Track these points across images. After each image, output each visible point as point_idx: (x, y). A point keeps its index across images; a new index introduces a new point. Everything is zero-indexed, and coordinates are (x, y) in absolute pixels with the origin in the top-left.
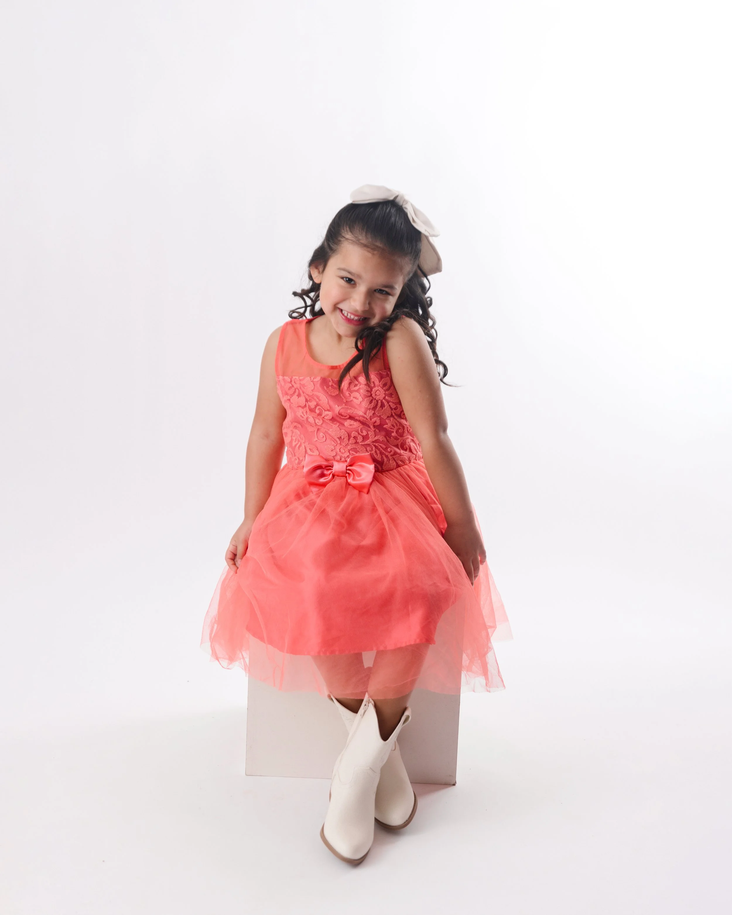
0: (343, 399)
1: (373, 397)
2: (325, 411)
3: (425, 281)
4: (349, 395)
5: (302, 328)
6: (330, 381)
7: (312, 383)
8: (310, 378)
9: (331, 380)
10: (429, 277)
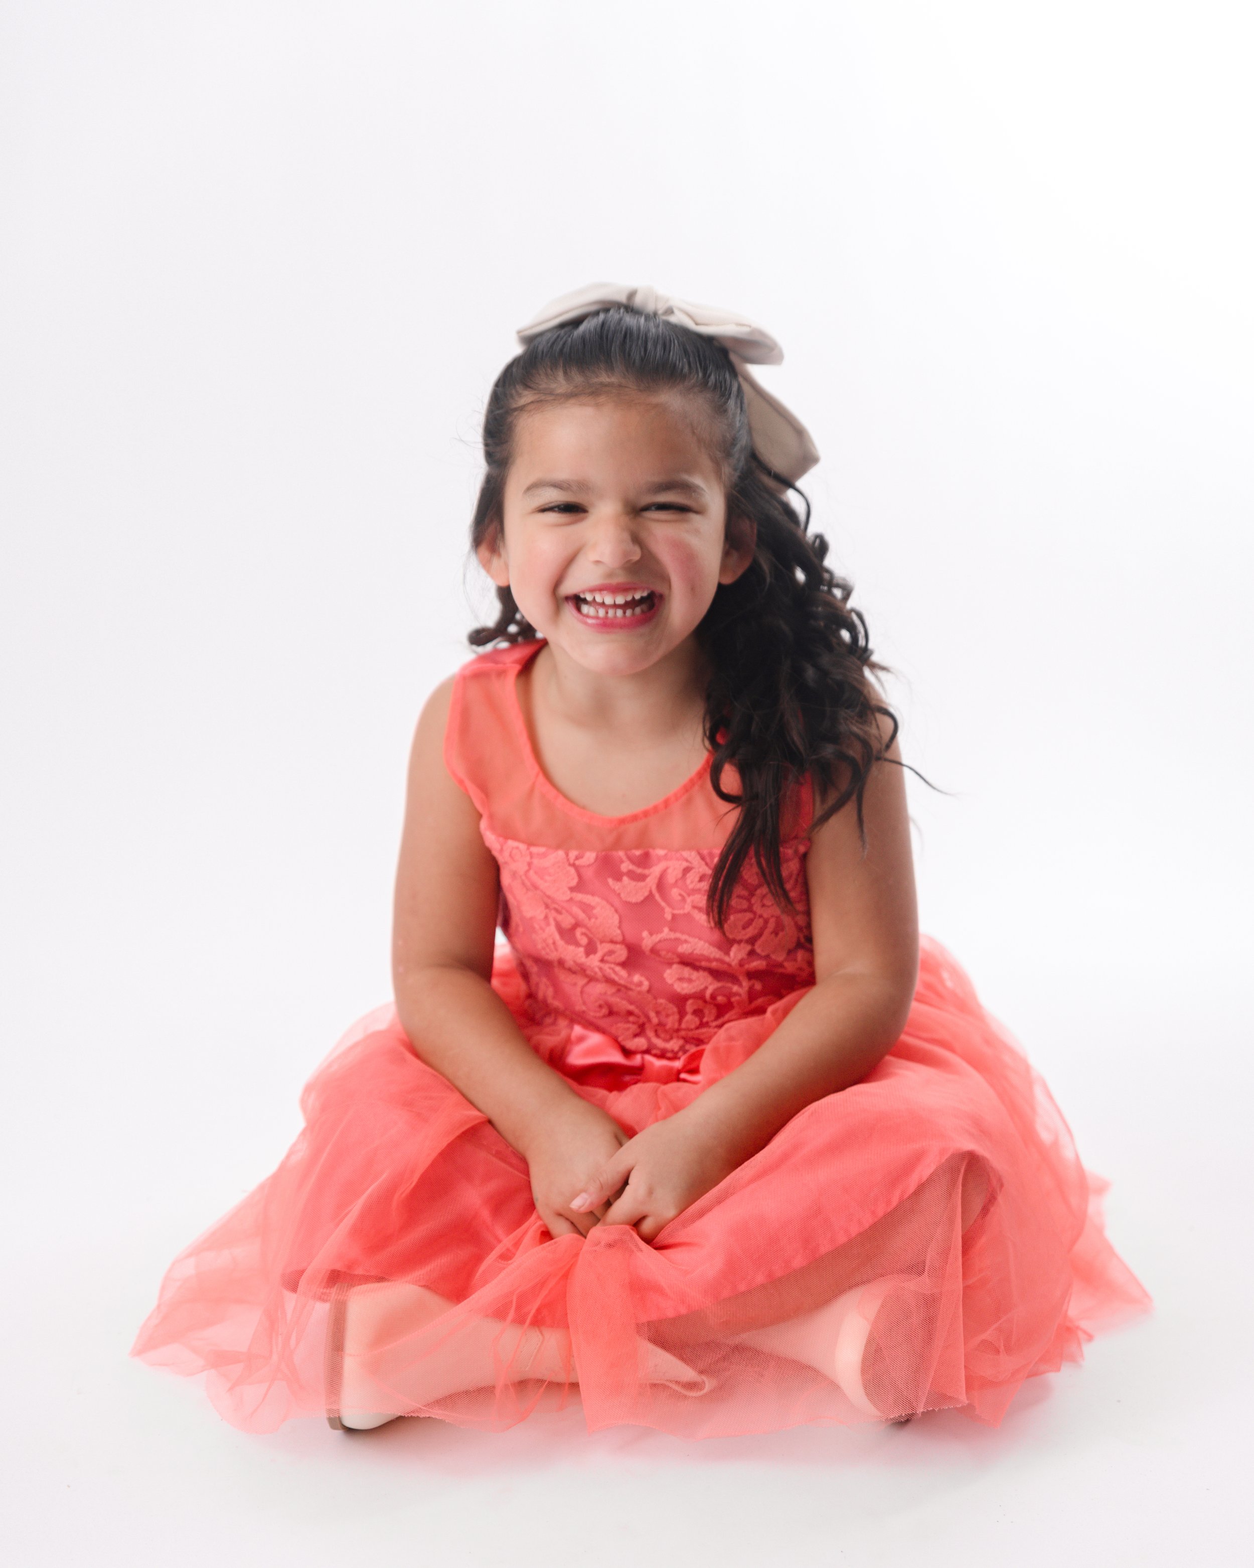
0: (663, 909)
1: (755, 913)
2: (602, 942)
3: (791, 497)
4: (679, 898)
5: (508, 687)
6: (622, 862)
7: (572, 871)
8: (567, 855)
9: (624, 858)
10: (799, 484)
